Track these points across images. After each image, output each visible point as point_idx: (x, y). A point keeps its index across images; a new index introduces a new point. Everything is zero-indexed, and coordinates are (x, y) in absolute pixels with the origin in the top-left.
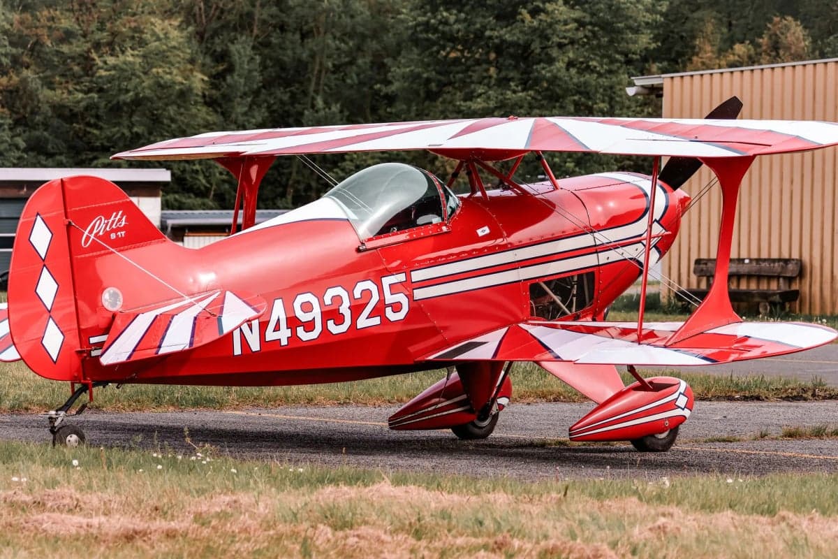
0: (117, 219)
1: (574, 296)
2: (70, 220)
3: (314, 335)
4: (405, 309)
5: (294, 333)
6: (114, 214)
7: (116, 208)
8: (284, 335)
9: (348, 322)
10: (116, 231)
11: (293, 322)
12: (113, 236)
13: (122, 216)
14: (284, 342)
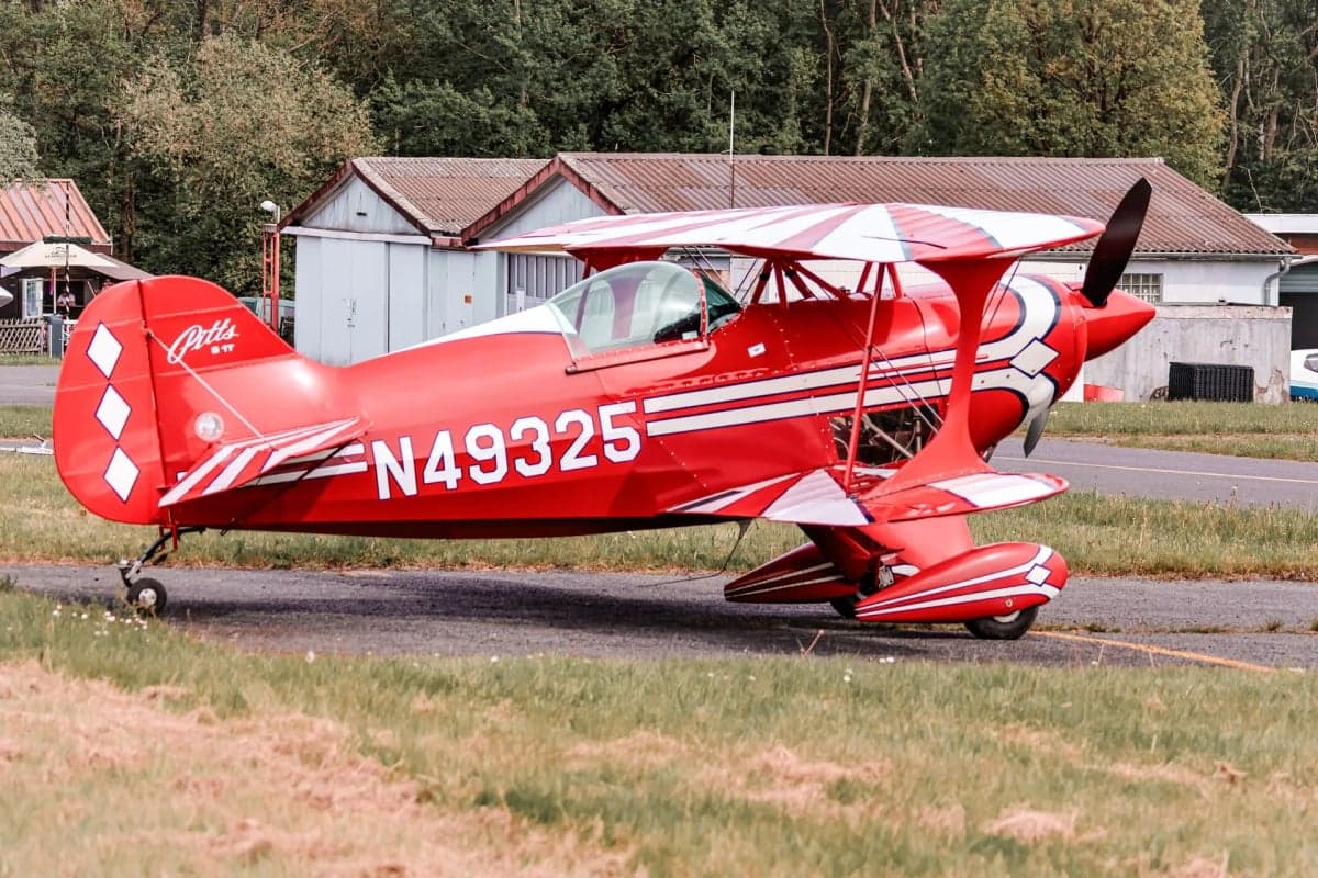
0: (221, 329)
1: (917, 434)
2: (150, 331)
3: (496, 476)
4: (635, 447)
5: (466, 473)
6: (217, 323)
7: (221, 316)
8: (451, 476)
9: (546, 461)
10: (220, 343)
11: (463, 460)
12: (215, 350)
13: (230, 325)
14: (452, 485)
